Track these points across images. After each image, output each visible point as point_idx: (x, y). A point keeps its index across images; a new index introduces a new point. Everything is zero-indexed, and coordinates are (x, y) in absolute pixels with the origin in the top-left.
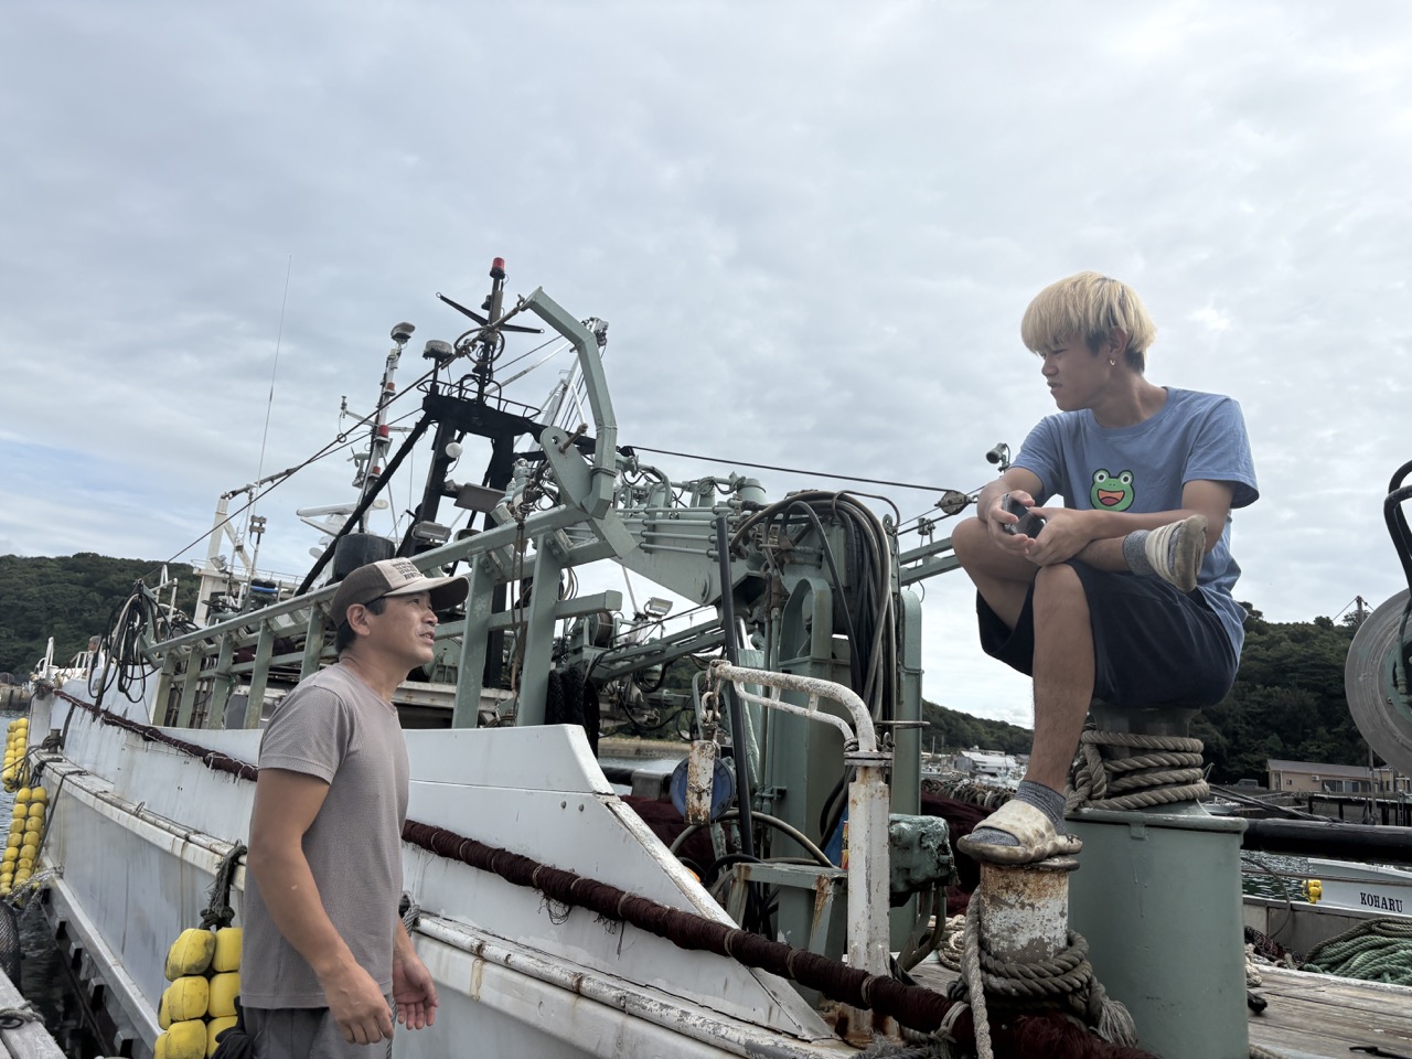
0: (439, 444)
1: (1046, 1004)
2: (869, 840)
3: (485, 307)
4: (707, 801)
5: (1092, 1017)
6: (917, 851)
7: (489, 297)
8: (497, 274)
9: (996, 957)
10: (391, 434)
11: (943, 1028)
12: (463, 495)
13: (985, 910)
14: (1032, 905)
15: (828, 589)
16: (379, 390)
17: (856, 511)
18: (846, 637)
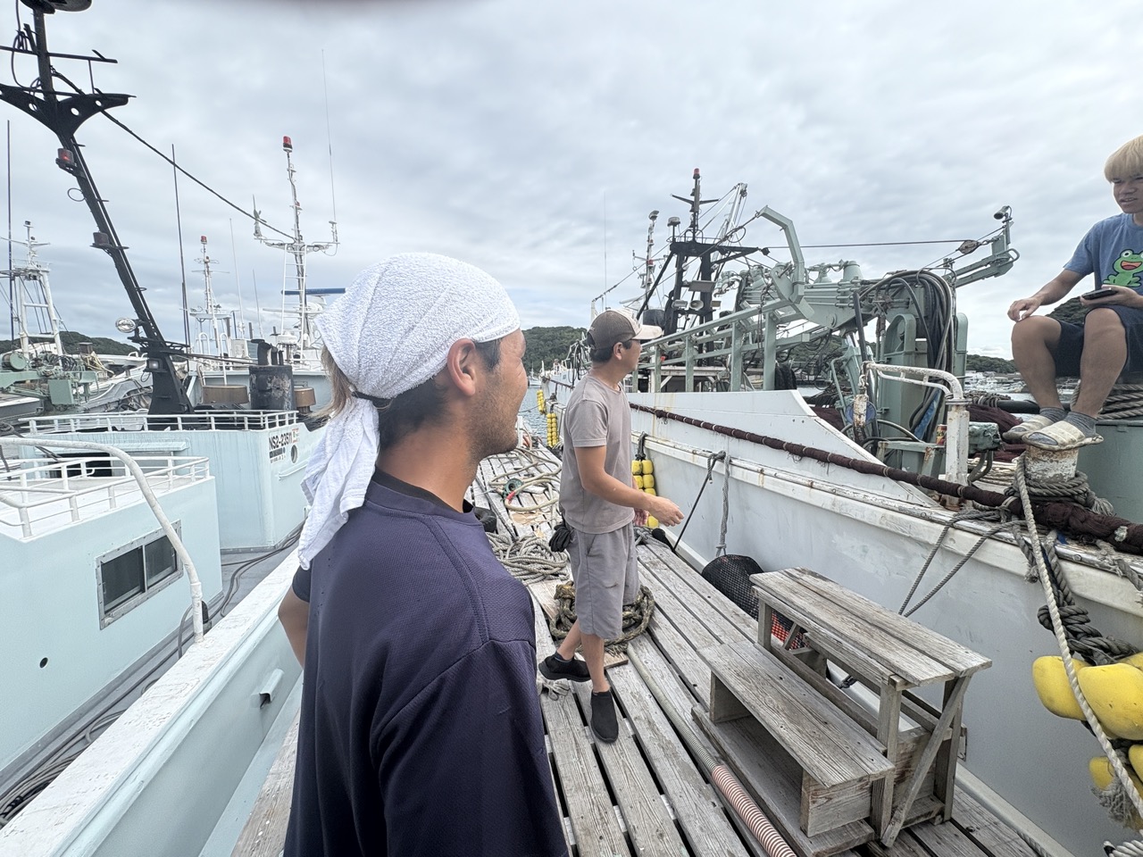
0: (679, 264)
1: (1062, 499)
2: (959, 434)
3: (692, 195)
4: (863, 419)
5: (1089, 505)
6: (982, 437)
7: (694, 190)
8: (696, 177)
9: (1034, 480)
10: (654, 263)
11: (1003, 505)
12: (692, 286)
13: (1029, 463)
14: (1057, 462)
15: (914, 319)
16: (647, 244)
17: (931, 278)
18: (925, 340)
